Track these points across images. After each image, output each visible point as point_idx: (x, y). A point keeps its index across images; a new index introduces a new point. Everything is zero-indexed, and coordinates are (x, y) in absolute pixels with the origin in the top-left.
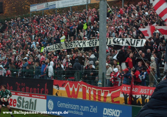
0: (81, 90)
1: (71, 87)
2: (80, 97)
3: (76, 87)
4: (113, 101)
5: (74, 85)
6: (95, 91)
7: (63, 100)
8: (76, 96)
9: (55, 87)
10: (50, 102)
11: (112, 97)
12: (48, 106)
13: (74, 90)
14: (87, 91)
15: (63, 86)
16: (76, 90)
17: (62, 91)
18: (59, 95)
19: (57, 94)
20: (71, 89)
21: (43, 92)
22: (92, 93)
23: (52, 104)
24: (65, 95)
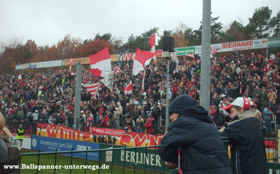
0: (59, 131)
1: (51, 129)
2: (58, 137)
3: (55, 129)
4: (84, 140)
5: (53, 127)
6: (70, 132)
7: (45, 139)
8: (55, 136)
9: (38, 129)
10: (34, 140)
11: (84, 137)
12: (33, 144)
13: (53, 131)
14: (64, 132)
15: (45, 128)
16: (55, 131)
17: (44, 132)
18: (42, 135)
19: (39, 134)
20: (51, 131)
21: (28, 133)
22: (68, 133)
23: (36, 142)
24: (46, 135)
